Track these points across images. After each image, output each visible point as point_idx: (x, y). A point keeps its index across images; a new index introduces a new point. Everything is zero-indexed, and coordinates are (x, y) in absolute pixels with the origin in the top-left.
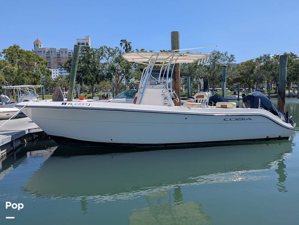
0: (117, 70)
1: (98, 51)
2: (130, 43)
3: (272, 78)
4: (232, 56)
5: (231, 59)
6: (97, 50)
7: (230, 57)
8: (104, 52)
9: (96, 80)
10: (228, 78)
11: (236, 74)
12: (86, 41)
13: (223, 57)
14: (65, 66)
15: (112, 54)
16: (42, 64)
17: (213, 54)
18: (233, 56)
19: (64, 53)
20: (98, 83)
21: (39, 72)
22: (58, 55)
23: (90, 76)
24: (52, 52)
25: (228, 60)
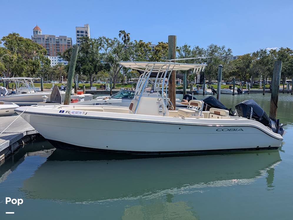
0: (115, 61)
1: (97, 41)
2: (128, 34)
3: (267, 73)
4: (229, 50)
5: (228, 53)
6: (95, 41)
7: (227, 51)
8: (103, 42)
9: (94, 70)
10: (224, 72)
11: (233, 68)
12: (86, 29)
13: (220, 51)
14: (64, 55)
15: (111, 45)
16: (41, 53)
17: (211, 48)
18: (231, 50)
19: (63, 40)
20: (96, 73)
21: (38, 61)
22: (57, 42)
23: (89, 66)
24: (51, 39)
25: (225, 54)
